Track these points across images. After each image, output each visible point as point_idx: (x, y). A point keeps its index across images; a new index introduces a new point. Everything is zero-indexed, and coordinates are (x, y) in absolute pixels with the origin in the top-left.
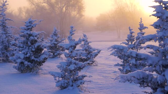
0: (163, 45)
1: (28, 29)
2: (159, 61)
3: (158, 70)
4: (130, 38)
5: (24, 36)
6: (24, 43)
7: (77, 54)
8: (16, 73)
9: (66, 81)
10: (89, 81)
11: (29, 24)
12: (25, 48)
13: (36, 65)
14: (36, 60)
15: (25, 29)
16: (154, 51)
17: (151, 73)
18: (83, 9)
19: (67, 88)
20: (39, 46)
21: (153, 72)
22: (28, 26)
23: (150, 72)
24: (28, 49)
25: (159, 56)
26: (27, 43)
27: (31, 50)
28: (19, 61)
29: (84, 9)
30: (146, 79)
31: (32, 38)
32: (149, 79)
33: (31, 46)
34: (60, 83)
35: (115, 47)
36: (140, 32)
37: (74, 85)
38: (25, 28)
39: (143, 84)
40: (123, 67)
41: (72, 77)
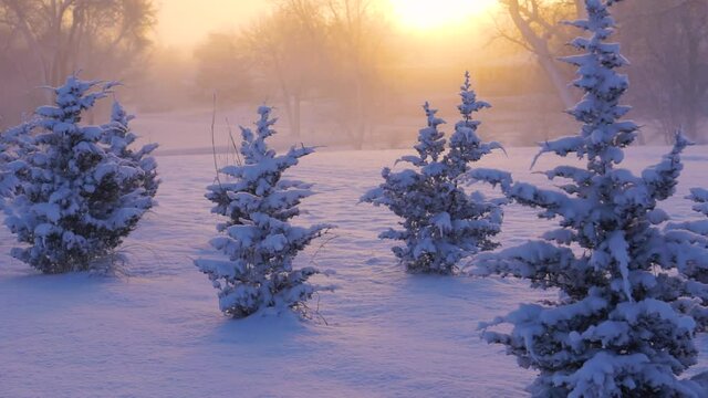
0: (599, 167)
1: (68, 115)
2: (591, 212)
3: (590, 237)
4: (430, 143)
5: (51, 141)
6: (53, 166)
7: (284, 200)
8: (25, 274)
9: (253, 290)
10: (328, 289)
11: (71, 98)
12: (61, 184)
13: (101, 243)
14: (99, 227)
15: (56, 117)
16: (575, 183)
17: (564, 245)
18: (147, 16)
19: (260, 313)
20: (109, 176)
21: (569, 244)
22: (68, 105)
23: (560, 242)
24: (71, 187)
25: (589, 197)
26: (64, 166)
27: (79, 190)
28: (43, 230)
29: (150, 14)
30: (555, 262)
31: (83, 146)
32: (564, 263)
33: (79, 175)
34: (231, 298)
35: (478, 174)
36: (464, 120)
37: (278, 301)
38: (56, 114)
39: (542, 279)
40: (408, 240)
41: (268, 277)
